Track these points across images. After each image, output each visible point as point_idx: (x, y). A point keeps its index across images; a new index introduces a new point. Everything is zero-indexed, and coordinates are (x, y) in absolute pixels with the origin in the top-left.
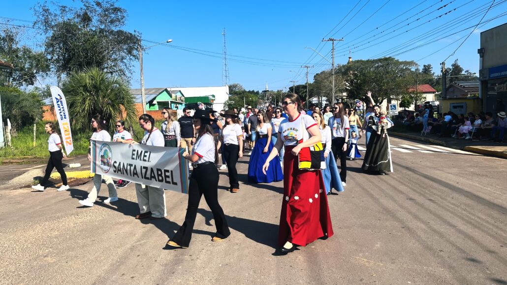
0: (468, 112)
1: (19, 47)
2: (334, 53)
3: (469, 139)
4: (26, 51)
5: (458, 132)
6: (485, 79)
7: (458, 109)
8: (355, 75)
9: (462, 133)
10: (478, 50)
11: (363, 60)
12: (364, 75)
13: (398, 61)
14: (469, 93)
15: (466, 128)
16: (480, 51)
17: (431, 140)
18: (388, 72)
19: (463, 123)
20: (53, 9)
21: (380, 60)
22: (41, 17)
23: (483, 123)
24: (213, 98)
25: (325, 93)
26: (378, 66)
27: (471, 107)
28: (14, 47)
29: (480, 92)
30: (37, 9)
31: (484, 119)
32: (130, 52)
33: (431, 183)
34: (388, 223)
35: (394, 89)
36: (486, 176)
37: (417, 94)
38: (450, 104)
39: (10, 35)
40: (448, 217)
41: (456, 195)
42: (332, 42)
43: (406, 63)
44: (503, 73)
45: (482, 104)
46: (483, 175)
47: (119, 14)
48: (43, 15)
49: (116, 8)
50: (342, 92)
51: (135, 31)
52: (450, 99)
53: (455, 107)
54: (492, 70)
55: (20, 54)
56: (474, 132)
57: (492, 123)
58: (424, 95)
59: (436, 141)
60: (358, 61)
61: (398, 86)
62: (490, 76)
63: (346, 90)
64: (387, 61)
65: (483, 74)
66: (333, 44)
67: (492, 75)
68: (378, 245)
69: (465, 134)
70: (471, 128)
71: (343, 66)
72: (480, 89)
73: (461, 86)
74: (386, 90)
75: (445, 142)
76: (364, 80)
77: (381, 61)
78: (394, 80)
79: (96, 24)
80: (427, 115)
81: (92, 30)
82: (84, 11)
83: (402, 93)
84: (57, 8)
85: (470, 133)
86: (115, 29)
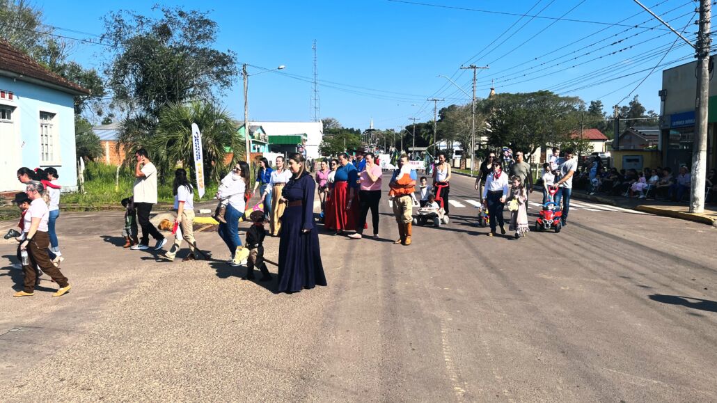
0: (644, 167)
1: (67, 63)
2: (476, 85)
3: (643, 198)
4: (75, 69)
5: (631, 190)
6: (666, 127)
7: (633, 163)
8: (499, 113)
9: (634, 190)
10: (660, 91)
11: (511, 93)
12: (512, 113)
13: (557, 96)
14: (651, 143)
15: (640, 185)
16: (662, 94)
17: (599, 198)
18: (543, 111)
19: (637, 180)
20: (128, 20)
21: (533, 94)
22: (112, 29)
23: (659, 180)
24: (306, 138)
25: (459, 136)
26: (530, 102)
27: (648, 160)
28: (60, 62)
29: (659, 143)
30: (109, 19)
31: (661, 176)
32: (218, 76)
33: (598, 235)
34: (560, 259)
35: (551, 134)
36: (654, 231)
37: (581, 141)
38: (623, 156)
39: (54, 49)
40: (612, 257)
41: (620, 243)
42: (473, 70)
43: (568, 99)
44: (687, 122)
45: (662, 159)
46: (651, 230)
47: (208, 27)
48: (115, 27)
49: (206, 20)
50: (481, 136)
51: (229, 51)
52: (623, 150)
53: (629, 161)
54: (675, 117)
55: (66, 73)
56: (649, 191)
57: (670, 180)
58: (591, 144)
59: (605, 200)
60: (504, 95)
61: (557, 129)
62: (672, 124)
63: (487, 133)
64: (543, 96)
65: (664, 122)
66: (475, 72)
67: (674, 124)
68: (555, 269)
69: (637, 193)
70: (646, 185)
71: (484, 100)
72: (660, 139)
73: (640, 133)
74: (540, 135)
75: (616, 200)
76: (512, 120)
77: (536, 95)
78: (551, 122)
79: (178, 40)
80: (594, 169)
81: (171, 46)
82: (165, 23)
83: (562, 140)
84: (132, 18)
85: (644, 191)
86: (200, 46)
